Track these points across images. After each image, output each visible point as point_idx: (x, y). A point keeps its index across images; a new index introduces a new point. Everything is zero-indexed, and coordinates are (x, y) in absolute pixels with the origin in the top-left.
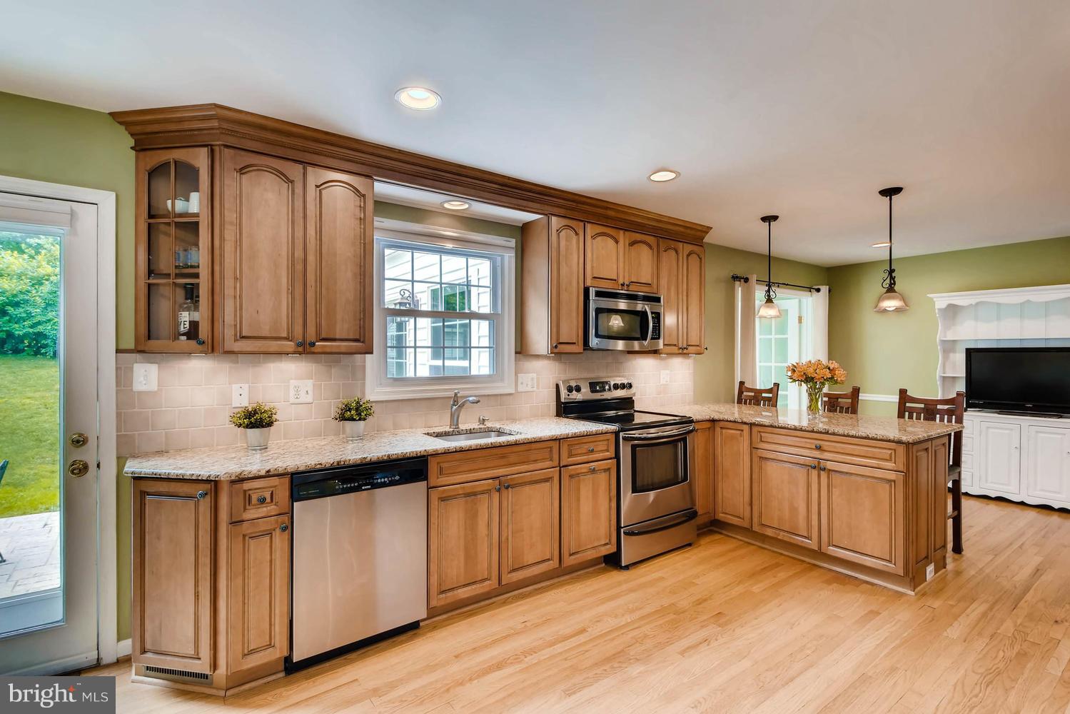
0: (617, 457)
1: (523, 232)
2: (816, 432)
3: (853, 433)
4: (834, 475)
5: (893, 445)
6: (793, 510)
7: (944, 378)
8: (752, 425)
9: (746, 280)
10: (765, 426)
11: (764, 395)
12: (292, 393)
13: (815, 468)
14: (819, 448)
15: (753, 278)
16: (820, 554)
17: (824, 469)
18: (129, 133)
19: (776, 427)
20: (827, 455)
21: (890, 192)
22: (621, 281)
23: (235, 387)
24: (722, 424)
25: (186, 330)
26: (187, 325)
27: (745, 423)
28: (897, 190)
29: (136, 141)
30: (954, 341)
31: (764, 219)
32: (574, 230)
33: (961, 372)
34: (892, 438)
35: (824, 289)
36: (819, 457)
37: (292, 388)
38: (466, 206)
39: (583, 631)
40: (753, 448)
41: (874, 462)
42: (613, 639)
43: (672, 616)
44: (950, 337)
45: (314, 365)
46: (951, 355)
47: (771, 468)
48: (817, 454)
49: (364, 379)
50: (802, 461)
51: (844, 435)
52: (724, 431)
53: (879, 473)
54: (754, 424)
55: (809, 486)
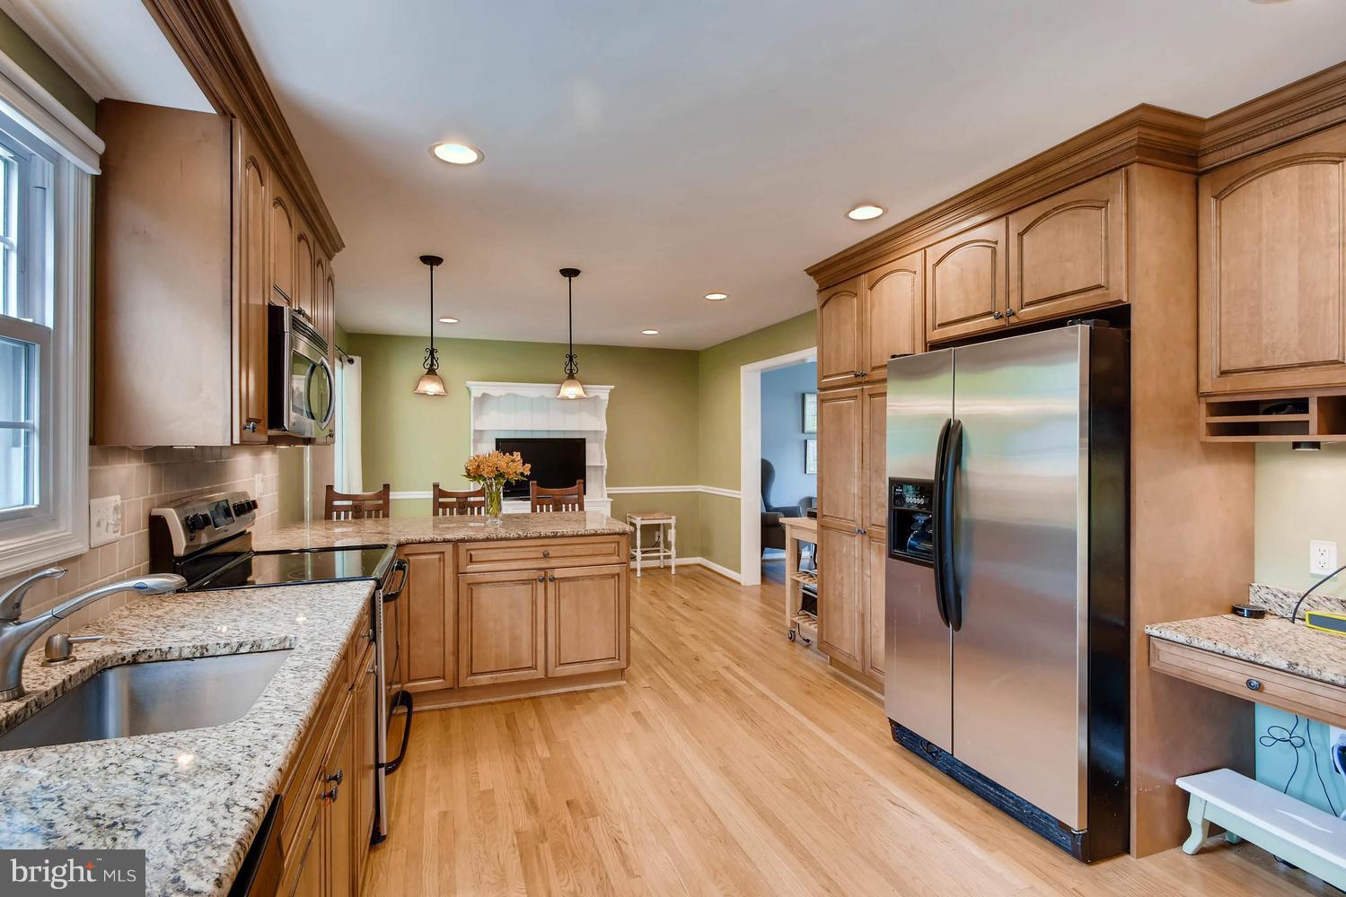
2: (544, 537)
3: (582, 531)
4: (565, 586)
5: (617, 538)
6: (515, 639)
8: (456, 543)
10: (478, 540)
13: (540, 580)
14: (546, 556)
16: (548, 681)
17: (553, 579)
19: (493, 540)
20: (553, 563)
24: (409, 549)
27: (448, 542)
28: (576, 273)
30: (482, 431)
34: (617, 530)
35: (357, 360)
36: (544, 566)
40: (458, 572)
41: (600, 560)
44: (480, 428)
46: (479, 445)
47: (486, 597)
48: (543, 563)
50: (525, 575)
51: (573, 536)
52: (412, 558)
53: (606, 570)
54: (463, 541)
55: (534, 603)
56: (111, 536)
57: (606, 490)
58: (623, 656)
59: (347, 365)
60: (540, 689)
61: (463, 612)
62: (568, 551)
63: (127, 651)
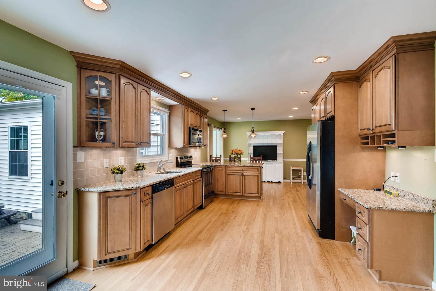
0: (202, 177)
1: (170, 107)
2: (242, 166)
3: (250, 166)
4: (246, 176)
5: (258, 168)
6: (236, 186)
7: (249, 153)
9: (210, 125)
10: (229, 166)
11: (217, 159)
12: (119, 162)
13: (241, 175)
14: (242, 170)
15: (212, 125)
16: (243, 196)
17: (244, 175)
18: (75, 60)
19: (232, 166)
20: (244, 172)
21: (253, 109)
22: (195, 126)
23: (105, 160)
24: (217, 167)
25: (102, 139)
26: (102, 137)
27: (224, 166)
28: (254, 109)
29: (77, 63)
30: (251, 144)
31: (224, 111)
32: (193, 112)
33: (252, 151)
35: (223, 129)
37: (119, 160)
38: (164, 99)
39: (210, 222)
40: (226, 172)
41: (254, 172)
42: (218, 221)
43: (224, 215)
44: (250, 143)
45: (124, 151)
46: (250, 147)
47: (231, 177)
48: (242, 172)
49: (136, 156)
50: (238, 174)
51: (248, 166)
52: (218, 168)
53: (255, 174)
54: (226, 166)
55: (240, 180)
56: (171, 159)
57: (283, 160)
58: (259, 193)
59: (221, 130)
60: (242, 198)
61: (227, 180)
62: (247, 169)
63: (170, 171)
